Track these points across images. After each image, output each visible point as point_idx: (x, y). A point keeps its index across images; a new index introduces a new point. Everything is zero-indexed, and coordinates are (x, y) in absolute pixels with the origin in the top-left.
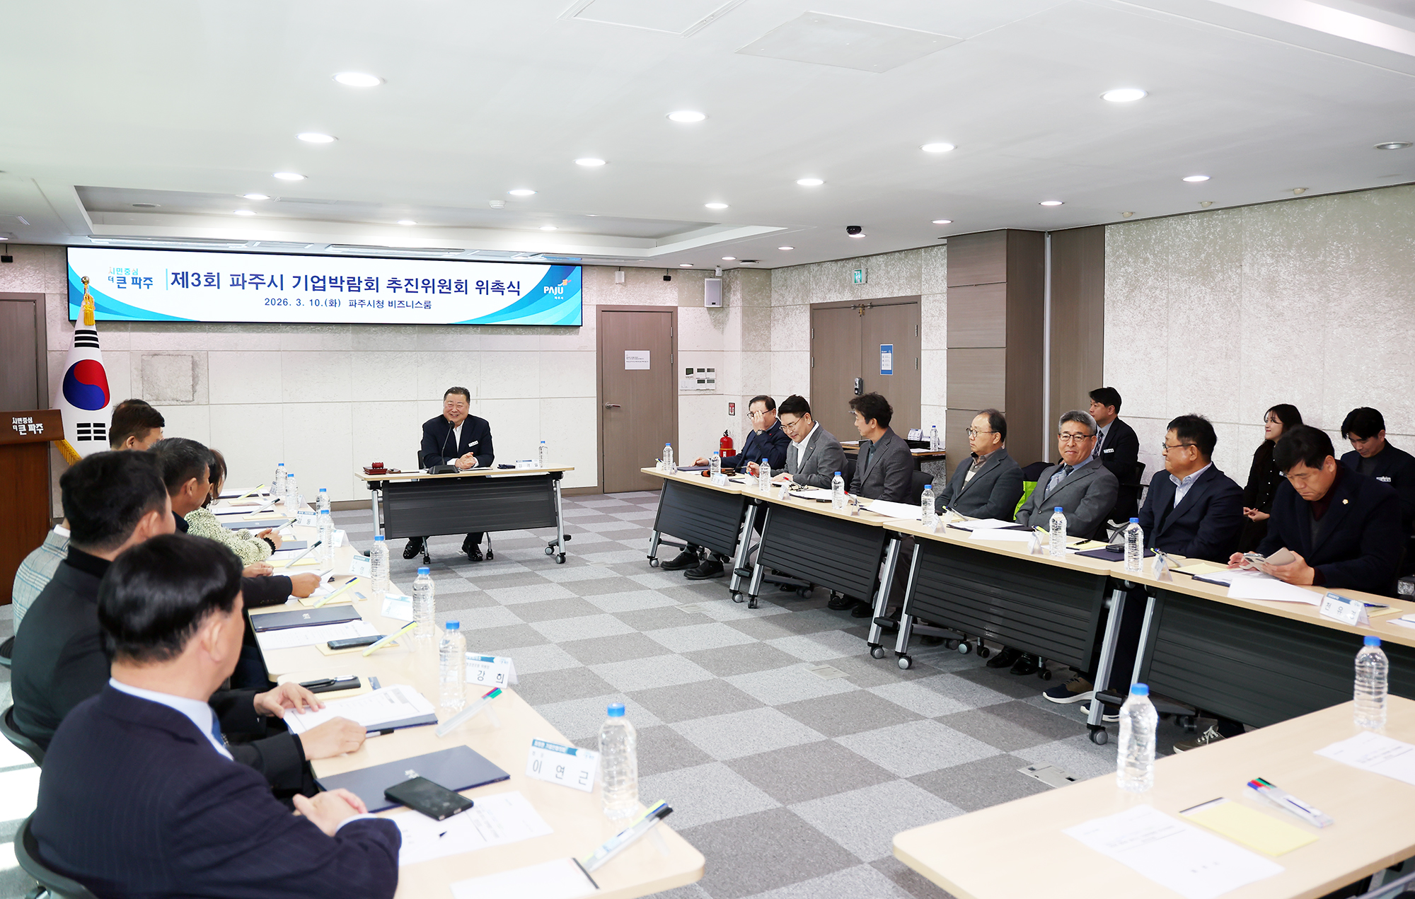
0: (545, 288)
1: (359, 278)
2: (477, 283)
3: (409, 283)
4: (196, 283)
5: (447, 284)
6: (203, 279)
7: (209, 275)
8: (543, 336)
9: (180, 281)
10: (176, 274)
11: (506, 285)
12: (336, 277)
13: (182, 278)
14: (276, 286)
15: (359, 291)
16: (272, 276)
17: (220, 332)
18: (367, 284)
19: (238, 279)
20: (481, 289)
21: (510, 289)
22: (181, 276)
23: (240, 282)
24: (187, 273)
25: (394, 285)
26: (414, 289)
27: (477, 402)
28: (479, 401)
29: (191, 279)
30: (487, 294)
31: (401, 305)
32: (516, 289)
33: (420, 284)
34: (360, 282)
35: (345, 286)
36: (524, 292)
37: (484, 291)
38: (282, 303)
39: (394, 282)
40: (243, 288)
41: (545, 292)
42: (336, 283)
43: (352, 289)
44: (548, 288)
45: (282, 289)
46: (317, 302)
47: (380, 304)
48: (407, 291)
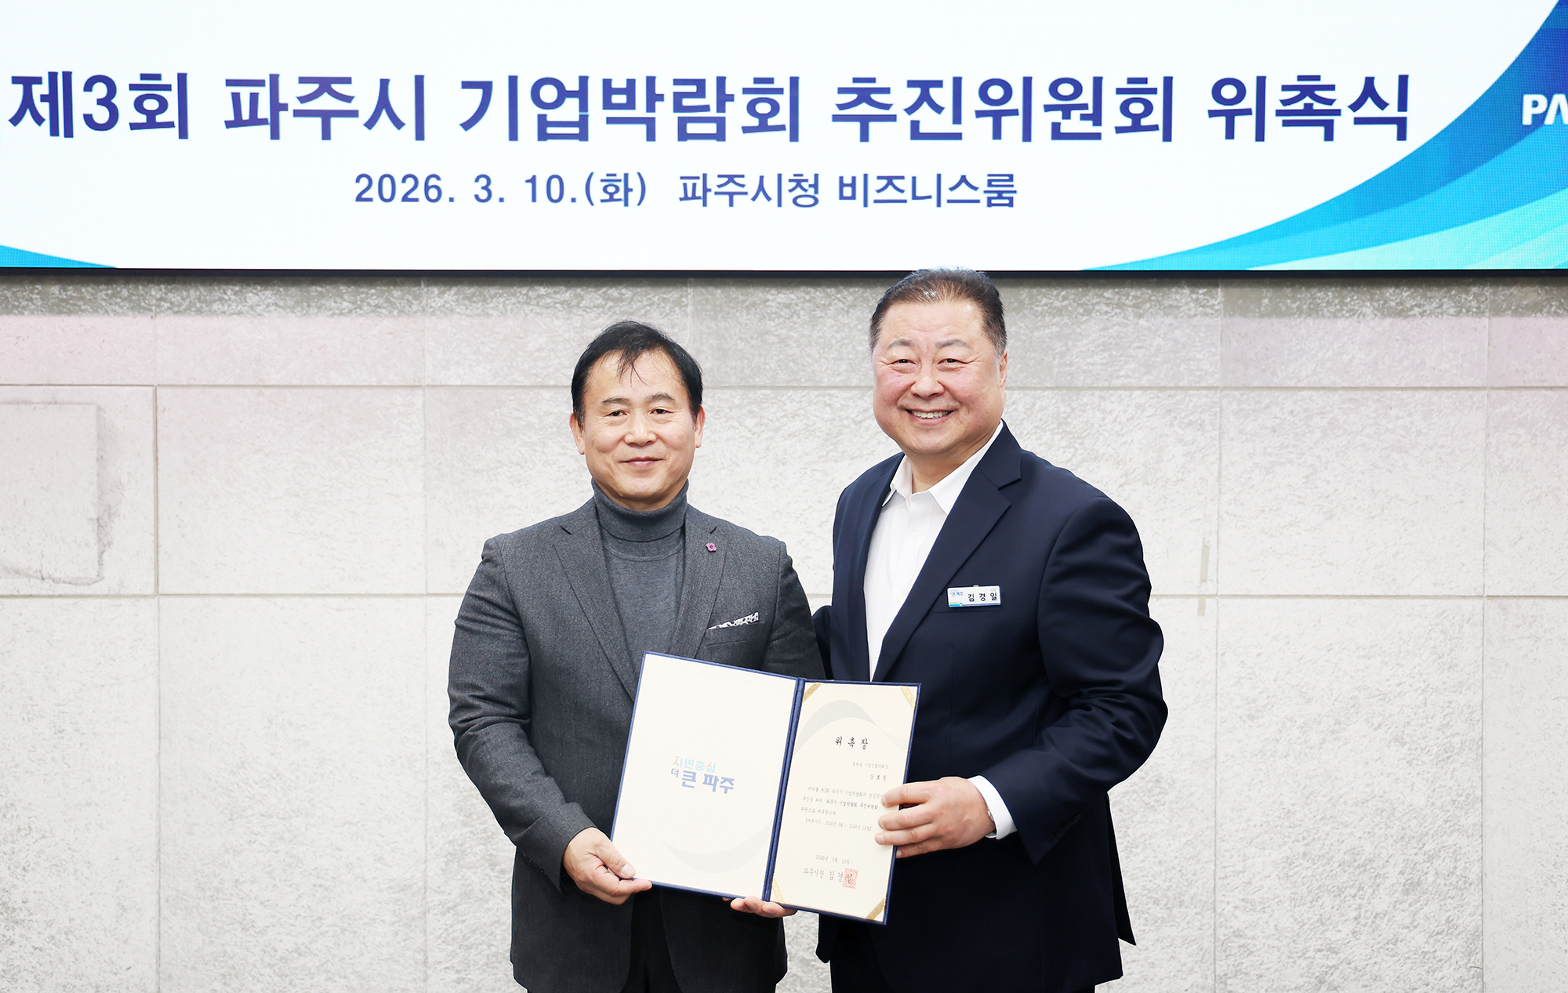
0: (1528, 99)
1: (721, 82)
2: (1216, 90)
3: (925, 98)
4: (102, 115)
5: (1087, 97)
6: (124, 100)
7: (149, 85)
8: (1506, 324)
9: (44, 109)
10: (27, 82)
11: (1345, 94)
12: (631, 83)
13: (50, 98)
14: (398, 124)
15: (720, 136)
16: (384, 84)
17: (199, 311)
18: (751, 108)
19: (254, 98)
20: (1230, 117)
21: (1362, 113)
22: (43, 89)
23: (264, 111)
24: (67, 76)
25: (864, 109)
26: (943, 122)
27: (1202, 609)
28: (1208, 601)
29: (85, 103)
30: (1260, 136)
31: (890, 193)
32: (1392, 111)
33: (971, 101)
34: (723, 98)
35: (666, 116)
36: (1427, 122)
37: (1245, 125)
38: (419, 193)
39: (864, 96)
40: (275, 135)
41: (1527, 120)
42: (631, 104)
43: (692, 128)
44: (1542, 99)
45: (420, 135)
46: (554, 189)
47: (805, 189)
48: (916, 133)
